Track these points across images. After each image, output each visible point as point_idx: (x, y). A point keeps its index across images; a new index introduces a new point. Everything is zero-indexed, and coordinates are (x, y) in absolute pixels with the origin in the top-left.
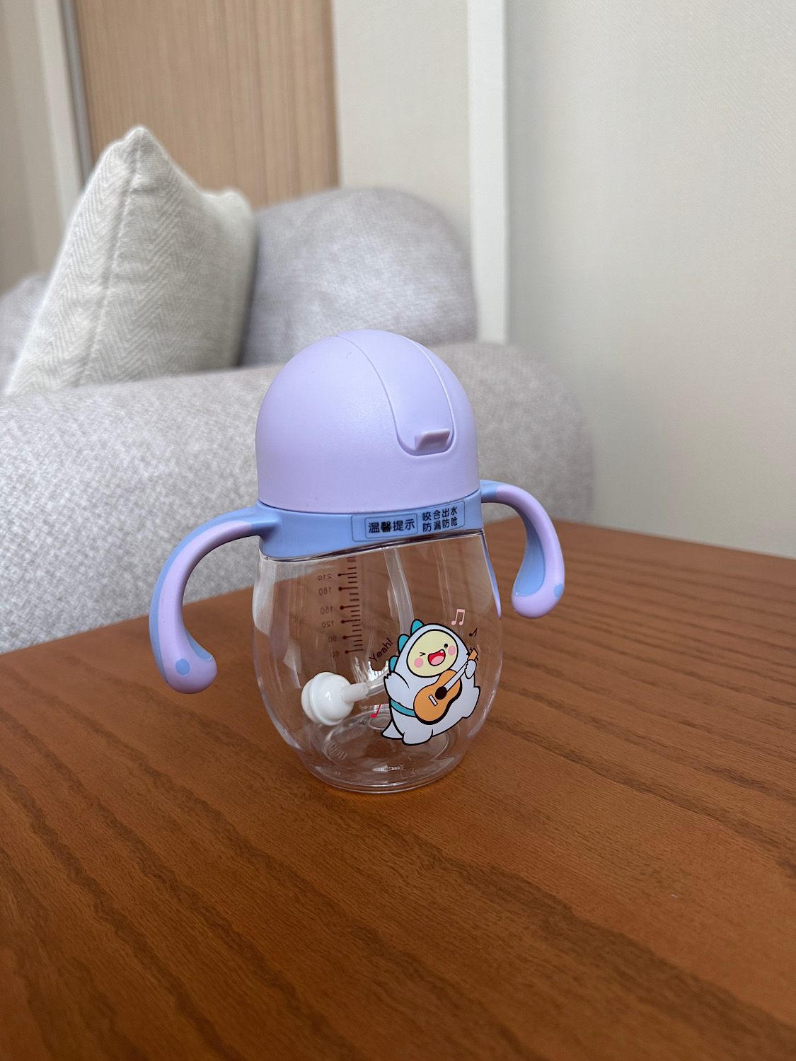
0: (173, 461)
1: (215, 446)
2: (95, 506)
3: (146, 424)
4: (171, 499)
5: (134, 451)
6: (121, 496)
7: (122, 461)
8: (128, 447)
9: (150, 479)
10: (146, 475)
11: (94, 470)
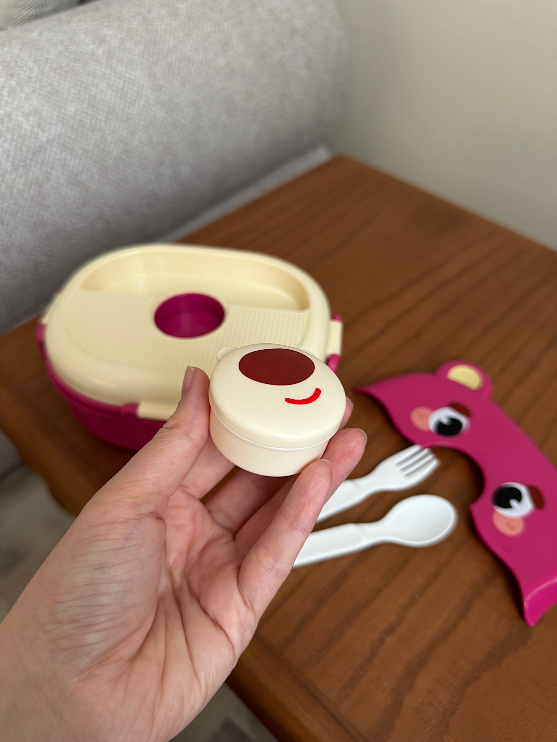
0: (60, 125)
1: (85, 105)
2: (16, 170)
3: (34, 91)
4: (64, 155)
5: (32, 119)
6: (31, 160)
7: (26, 129)
8: (27, 116)
9: (48, 142)
10: (45, 139)
11: (9, 141)
